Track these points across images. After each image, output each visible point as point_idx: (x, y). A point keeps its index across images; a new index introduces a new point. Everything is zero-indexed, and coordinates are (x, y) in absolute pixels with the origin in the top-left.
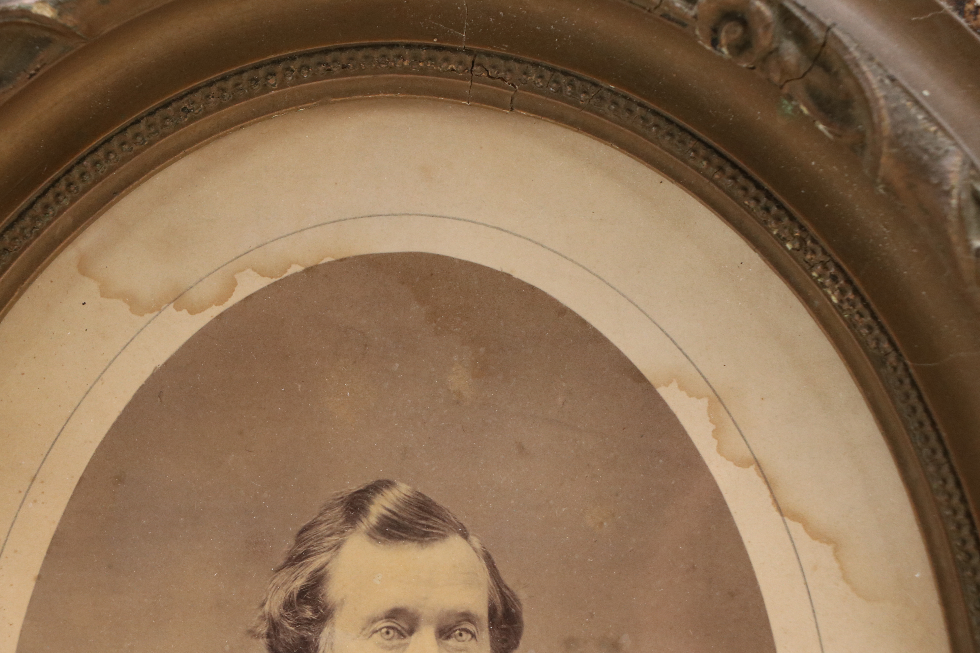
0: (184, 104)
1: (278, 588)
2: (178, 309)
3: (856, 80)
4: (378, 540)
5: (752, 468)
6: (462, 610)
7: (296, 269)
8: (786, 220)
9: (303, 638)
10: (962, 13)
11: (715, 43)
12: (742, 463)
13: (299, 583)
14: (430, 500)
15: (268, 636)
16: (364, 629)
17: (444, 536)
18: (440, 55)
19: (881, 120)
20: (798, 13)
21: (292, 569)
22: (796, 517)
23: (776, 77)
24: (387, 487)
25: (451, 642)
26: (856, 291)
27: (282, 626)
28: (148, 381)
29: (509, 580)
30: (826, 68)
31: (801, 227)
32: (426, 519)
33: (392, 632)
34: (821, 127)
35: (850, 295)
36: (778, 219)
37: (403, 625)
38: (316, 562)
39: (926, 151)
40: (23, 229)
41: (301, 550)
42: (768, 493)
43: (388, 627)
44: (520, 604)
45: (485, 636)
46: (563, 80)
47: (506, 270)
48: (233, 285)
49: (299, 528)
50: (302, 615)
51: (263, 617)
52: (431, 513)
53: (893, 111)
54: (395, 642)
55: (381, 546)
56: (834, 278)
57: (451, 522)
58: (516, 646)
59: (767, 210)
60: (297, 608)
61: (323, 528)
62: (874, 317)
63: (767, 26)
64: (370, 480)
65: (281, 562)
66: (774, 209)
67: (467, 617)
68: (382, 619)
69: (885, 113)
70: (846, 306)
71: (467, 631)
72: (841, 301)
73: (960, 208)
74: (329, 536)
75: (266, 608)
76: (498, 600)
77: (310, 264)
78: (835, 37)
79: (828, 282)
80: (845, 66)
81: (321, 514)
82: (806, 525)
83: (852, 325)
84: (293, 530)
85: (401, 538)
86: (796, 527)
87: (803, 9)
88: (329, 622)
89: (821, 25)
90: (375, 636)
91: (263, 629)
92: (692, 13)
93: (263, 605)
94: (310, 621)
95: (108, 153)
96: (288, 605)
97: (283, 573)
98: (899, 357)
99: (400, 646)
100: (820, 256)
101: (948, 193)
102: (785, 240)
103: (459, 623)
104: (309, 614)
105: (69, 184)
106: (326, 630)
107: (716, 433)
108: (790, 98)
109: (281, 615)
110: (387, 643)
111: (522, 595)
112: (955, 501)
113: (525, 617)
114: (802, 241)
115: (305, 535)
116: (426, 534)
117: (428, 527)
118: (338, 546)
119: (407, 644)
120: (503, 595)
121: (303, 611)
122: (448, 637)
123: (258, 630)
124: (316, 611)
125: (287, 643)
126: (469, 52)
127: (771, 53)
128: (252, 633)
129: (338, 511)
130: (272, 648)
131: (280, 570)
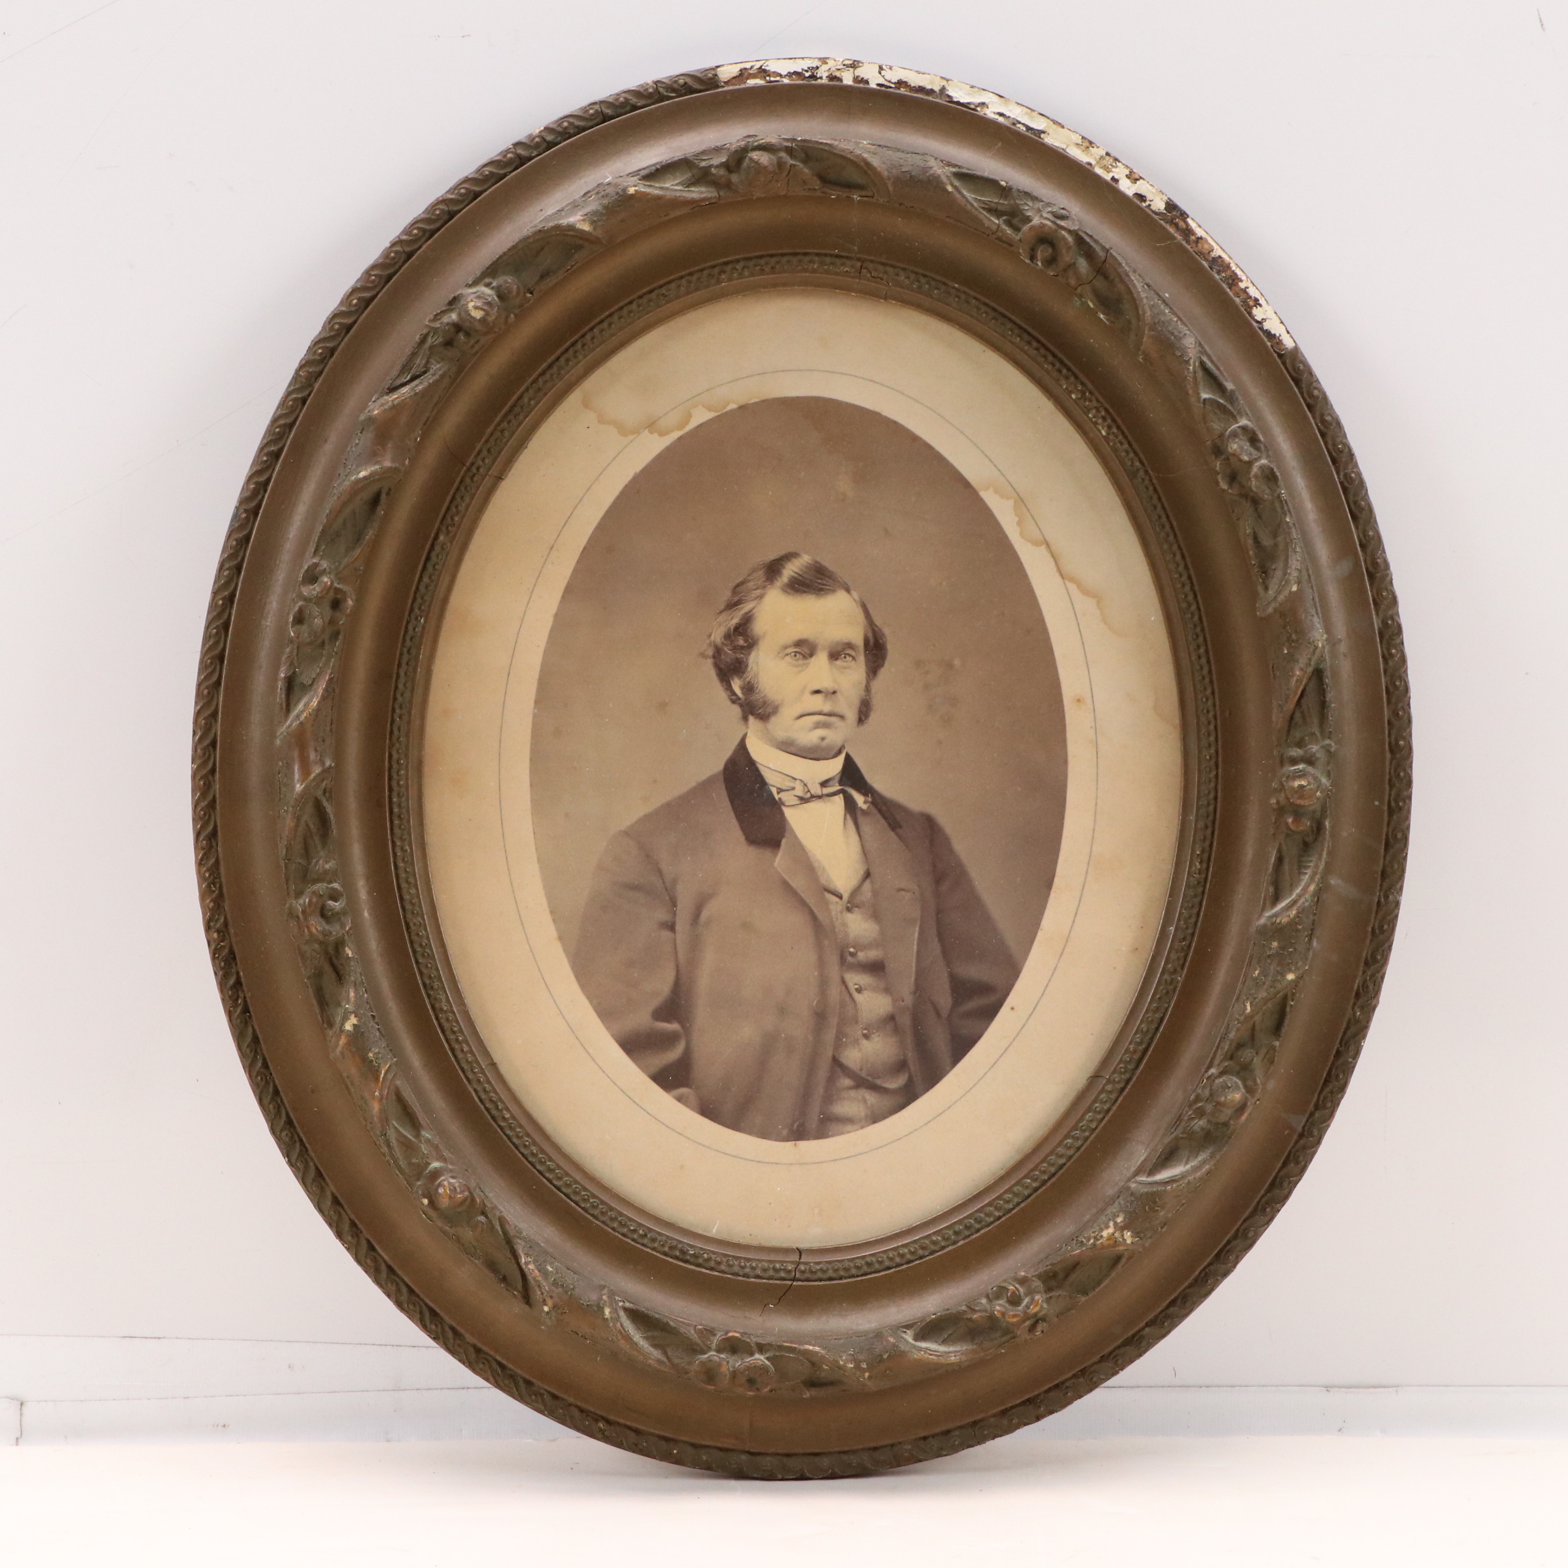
0: (663, 291)
1: (720, 625)
2: (651, 433)
3: (1127, 286)
4: (789, 594)
5: (1043, 547)
6: (846, 641)
7: (733, 406)
8: (1072, 379)
9: (737, 659)
10: (1188, 242)
11: (1032, 258)
12: (1036, 543)
13: (735, 621)
14: (824, 567)
15: (714, 657)
16: (779, 653)
17: (834, 591)
18: (838, 261)
19: (1144, 313)
20: (1088, 239)
21: (730, 612)
22: (1072, 580)
23: (1073, 282)
24: (795, 557)
25: (839, 663)
26: (1118, 428)
27: (723, 650)
28: (630, 482)
29: (878, 621)
30: (1106, 277)
31: (1082, 384)
32: (821, 579)
33: (798, 655)
34: (1102, 316)
35: (1115, 430)
36: (1067, 378)
37: (806, 650)
38: (746, 608)
39: (1172, 334)
40: (552, 375)
41: (736, 599)
42: (1053, 564)
43: (796, 652)
44: (885, 637)
45: (861, 659)
46: (923, 280)
47: (877, 410)
48: (688, 417)
49: (734, 584)
50: (736, 643)
51: (710, 645)
52: (823, 574)
53: (1152, 307)
54: (801, 662)
55: (791, 597)
56: (1104, 419)
57: (839, 581)
58: (882, 665)
59: (1060, 371)
60: (733, 638)
61: (751, 584)
62: (1130, 444)
63: (1069, 248)
64: (783, 553)
65: (722, 607)
66: (1064, 371)
67: (850, 645)
68: (790, 646)
69: (1147, 307)
70: (1111, 437)
71: (849, 655)
72: (1108, 434)
73: (1195, 372)
74: (755, 590)
75: (712, 637)
76: (870, 635)
77: (742, 403)
78: (1111, 254)
79: (1100, 421)
80: (1120, 277)
81: (749, 575)
82: (1079, 585)
83: (1115, 450)
84: (731, 585)
85: (805, 592)
86: (1072, 587)
87: (1091, 237)
88: (755, 648)
89: (1103, 248)
90: (787, 658)
91: (710, 652)
92: (1018, 238)
93: (710, 636)
94: (742, 647)
95: (610, 324)
96: (728, 636)
97: (723, 614)
98: (1146, 472)
99: (804, 664)
100: (1095, 404)
101: (1187, 362)
102: (1071, 392)
103: (844, 649)
104: (741, 642)
105: (583, 345)
106: (753, 655)
107: (1019, 523)
108: (1081, 296)
109: (723, 644)
110: (795, 662)
111: (887, 631)
112: (1181, 568)
113: (889, 647)
114: (1083, 393)
115: (743, 587)
116: (821, 590)
117: (823, 585)
118: (761, 597)
119: (808, 664)
120: (874, 632)
121: (738, 641)
122: (837, 659)
123: (707, 653)
124: (746, 641)
125: (727, 662)
126: (859, 259)
127: (1070, 266)
128: (703, 655)
129: (761, 573)
130: (716, 665)
131: (721, 612)
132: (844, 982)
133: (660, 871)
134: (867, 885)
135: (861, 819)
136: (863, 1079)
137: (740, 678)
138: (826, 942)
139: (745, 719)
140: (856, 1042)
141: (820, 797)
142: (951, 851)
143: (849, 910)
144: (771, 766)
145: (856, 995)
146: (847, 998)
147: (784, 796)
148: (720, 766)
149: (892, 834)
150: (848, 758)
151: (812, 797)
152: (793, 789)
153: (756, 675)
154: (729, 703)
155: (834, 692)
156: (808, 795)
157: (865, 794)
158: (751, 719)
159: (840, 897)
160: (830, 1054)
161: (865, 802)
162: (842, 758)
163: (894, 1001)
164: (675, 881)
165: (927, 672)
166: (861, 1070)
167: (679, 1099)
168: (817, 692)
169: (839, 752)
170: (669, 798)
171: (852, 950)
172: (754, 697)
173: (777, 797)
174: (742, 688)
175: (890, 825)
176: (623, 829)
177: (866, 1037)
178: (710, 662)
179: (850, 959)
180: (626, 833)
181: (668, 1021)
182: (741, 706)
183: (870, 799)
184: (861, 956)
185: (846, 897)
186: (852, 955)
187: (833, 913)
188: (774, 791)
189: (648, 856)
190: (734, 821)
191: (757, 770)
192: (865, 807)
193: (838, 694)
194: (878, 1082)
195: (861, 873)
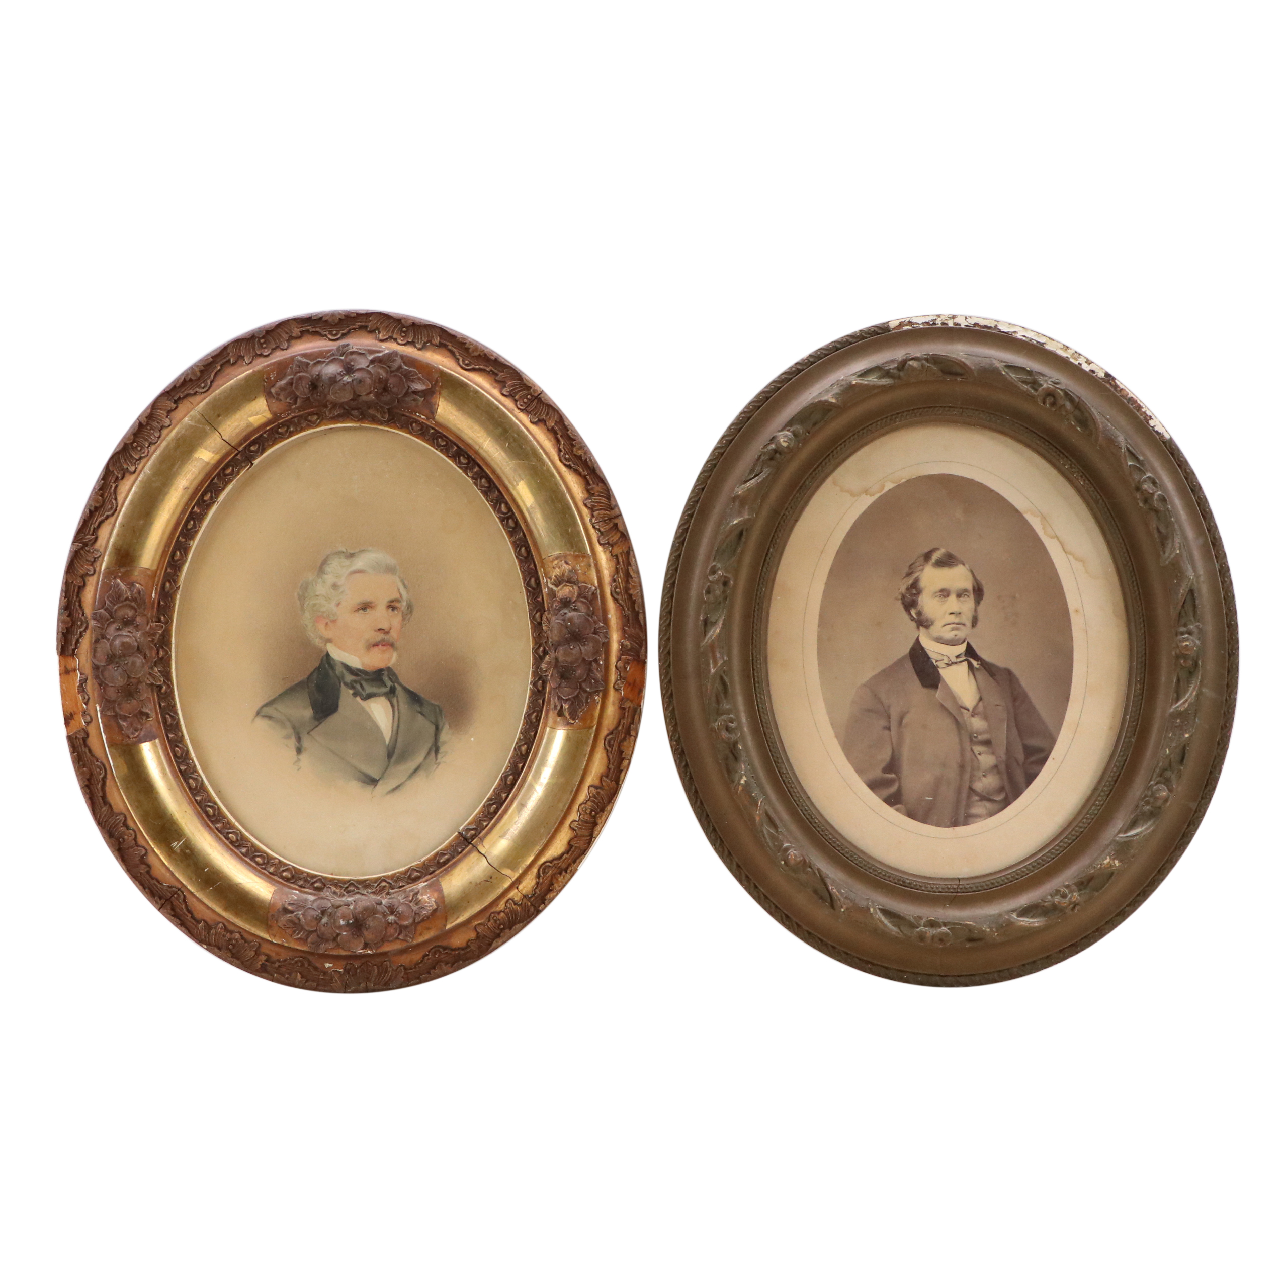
0: (869, 428)
1: (904, 584)
2: (866, 495)
3: (1090, 414)
4: (935, 567)
5: (1056, 539)
6: (964, 589)
7: (904, 480)
8: (1065, 458)
9: (913, 600)
10: (1116, 391)
11: (1044, 403)
12: (1052, 537)
13: (911, 582)
14: (952, 554)
15: (902, 599)
16: (932, 596)
17: (957, 565)
18: (952, 409)
19: (1099, 426)
20: (1070, 393)
21: (908, 578)
22: (1070, 553)
23: (1064, 413)
24: (938, 550)
25: (961, 599)
26: (1089, 480)
27: (906, 596)
28: (858, 519)
29: (979, 578)
30: (1080, 410)
31: (1070, 461)
32: (951, 560)
33: (942, 596)
34: (1079, 429)
35: (1087, 482)
36: (1063, 458)
37: (945, 594)
38: (915, 575)
39: (1113, 435)
40: (819, 471)
41: (911, 571)
42: (1060, 546)
43: (940, 595)
44: (983, 586)
45: (972, 596)
46: (992, 416)
47: (972, 478)
48: (883, 487)
50: (912, 592)
51: (900, 594)
52: (952, 558)
53: (1102, 423)
54: (943, 600)
55: (937, 569)
56: (1082, 477)
57: (959, 560)
58: (982, 599)
59: (1059, 455)
60: (910, 590)
61: (917, 564)
62: (1094, 488)
63: (1061, 398)
65: (904, 576)
66: (1061, 455)
67: (966, 591)
68: (938, 592)
69: (1100, 424)
70: (1086, 485)
71: (966, 595)
72: (1084, 483)
73: (1125, 453)
74: (920, 566)
75: (900, 590)
76: (975, 584)
77: (908, 478)
78: (1082, 400)
79: (1080, 478)
80: (1086, 409)
81: (916, 560)
82: (1074, 557)
83: (1088, 491)
84: (908, 564)
85: (943, 566)
86: (1071, 557)
87: (1071, 391)
88: (921, 594)
89: (1077, 397)
90: (936, 598)
91: (900, 597)
92: (1036, 394)
94: (915, 594)
95: (845, 445)
96: (908, 589)
97: (905, 579)
98: (1103, 501)
100: (1077, 470)
101: (1121, 448)
102: (1065, 465)
103: (963, 593)
104: (914, 592)
105: (833, 456)
106: (920, 597)
107: (1044, 528)
108: (1068, 420)
109: (905, 593)
110: (940, 600)
111: (983, 583)
112: (1122, 545)
114: (1071, 465)
115: (913, 566)
116: (951, 565)
117: (952, 562)
118: (922, 570)
119: (947, 600)
120: (978, 584)
122: (960, 597)
123: (898, 598)
124: (916, 591)
125: (908, 602)
126: (961, 408)
127: (1062, 406)
128: (896, 599)
129: (922, 559)
130: (903, 603)
131: (904, 578)
132: (972, 750)
133: (881, 702)
134: (981, 704)
135: (977, 673)
136: (984, 796)
137: (915, 609)
138: (963, 732)
139: (918, 628)
140: (980, 778)
141: (956, 663)
142: (1020, 685)
143: (973, 716)
144: (932, 649)
145: (979, 757)
146: (974, 757)
147: (939, 664)
148: (907, 651)
149: (991, 679)
150: (968, 644)
151: (952, 663)
152: (943, 660)
153: (922, 607)
154: (910, 620)
155: (960, 613)
156: (950, 663)
157: (977, 661)
158: (921, 628)
159: (968, 710)
160: (967, 785)
161: (978, 665)
162: (965, 644)
163: (997, 758)
164: (889, 707)
165: (1004, 601)
166: (983, 791)
167: (897, 810)
168: (952, 613)
169: (964, 642)
170: (884, 668)
171: (975, 735)
172: (922, 617)
173: (935, 664)
174: (916, 613)
175: (990, 675)
176: (863, 683)
177: (984, 776)
178: (900, 602)
179: (974, 739)
180: (865, 685)
181: (889, 773)
182: (916, 622)
183: (979, 663)
184: (980, 737)
185: (971, 710)
186: (975, 737)
187: (965, 718)
188: (934, 661)
189: (875, 695)
190: (916, 677)
191: (925, 652)
192: (978, 667)
193: (962, 614)
194: (992, 797)
195: (978, 698)
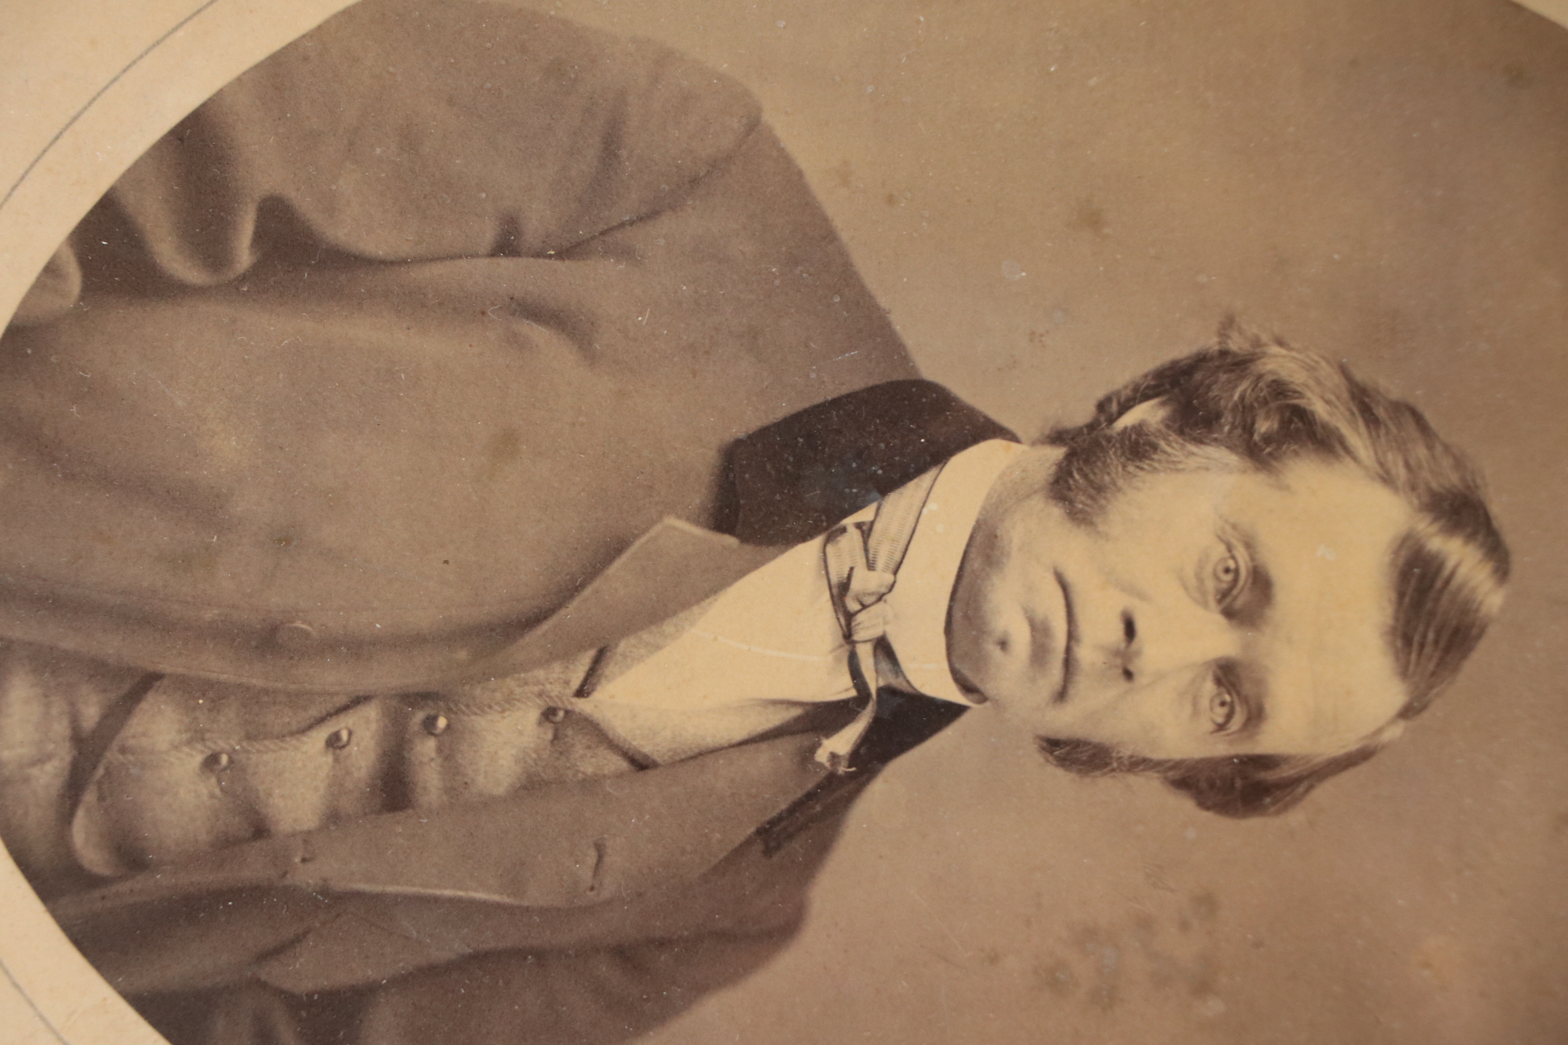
1: (1311, 369)
4: (1396, 552)
6: (1268, 707)
9: (1218, 416)
13: (1320, 409)
14: (1470, 649)
15: (1224, 353)
16: (1234, 527)
17: (1404, 673)
21: (1346, 395)
24: (1496, 571)
25: (1209, 687)
27: (1241, 378)
29: (1323, 792)
32: (1436, 642)
33: (1229, 578)
37: (1242, 599)
38: (1357, 438)
41: (1380, 412)
43: (1237, 571)
44: (1278, 813)
45: (1220, 748)
49: (1421, 408)
50: (1261, 413)
51: (1257, 343)
52: (1447, 650)
54: (1210, 585)
55: (1387, 559)
57: (1431, 687)
58: (1203, 805)
60: (1273, 405)
61: (1420, 452)
64: (1510, 539)
65: (1359, 376)
67: (1256, 716)
68: (1252, 559)
71: (1229, 716)
74: (1407, 465)
75: (1275, 349)
76: (1285, 772)
81: (1447, 448)
84: (1418, 398)
85: (1401, 595)
88: (1248, 463)
90: (1222, 548)
91: (1236, 344)
93: (1280, 343)
94: (1249, 429)
96: (1279, 390)
97: (1337, 379)
99: (1203, 592)
103: (1245, 700)
104: (1264, 426)
106: (1232, 459)
109: (1260, 377)
110: (1209, 569)
111: (1296, 817)
113: (1254, 823)
115: (1411, 428)
116: (1408, 640)
117: (1422, 646)
118: (1387, 479)
119: (1205, 605)
121: (1267, 417)
122: (1218, 682)
123: (1235, 335)
124: (1268, 439)
125: (1209, 388)
128: (1228, 323)
129: (1453, 479)
130: (1200, 360)
131: (1344, 371)
132: (358, 701)
133: (653, 214)
134: (616, 763)
135: (787, 747)
136: (98, 757)
137: (1168, 423)
138: (462, 655)
139: (1057, 437)
140: (198, 736)
141: (848, 636)
142: (701, 989)
143: (549, 714)
144: (931, 506)
145: (321, 735)
146: (314, 712)
147: (851, 540)
148: (929, 372)
149: (751, 830)
150: (952, 712)
151: (849, 616)
152: (871, 566)
153: (1174, 467)
154: (1100, 394)
155: (1128, 675)
156: (853, 605)
157: (855, 757)
158: (1058, 453)
159: (582, 692)
160: (164, 667)
161: (834, 757)
162: (954, 695)
163: (307, 837)
164: (626, 253)
165: (1184, 926)
166: (123, 750)
167: (51, 270)
168: (1130, 629)
169: (967, 688)
170: (845, 236)
171: (442, 722)
172: (1114, 459)
173: (849, 521)
174: (1139, 429)
175: (773, 823)
176: (769, 117)
177: (211, 761)
178: (1211, 343)
179: (420, 716)
180: (753, 124)
181: (259, 237)
182: (1092, 427)
183: (842, 769)
184: (427, 748)
185: (583, 706)
186: (429, 723)
187: (540, 674)
188: (865, 515)
189: (694, 181)
190: (783, 409)
191: (921, 470)
192: (822, 756)
193: (1123, 685)
194: (90, 797)
195: (647, 748)
